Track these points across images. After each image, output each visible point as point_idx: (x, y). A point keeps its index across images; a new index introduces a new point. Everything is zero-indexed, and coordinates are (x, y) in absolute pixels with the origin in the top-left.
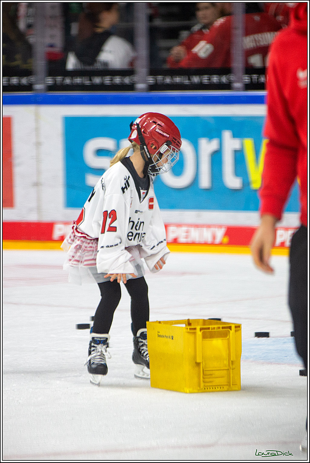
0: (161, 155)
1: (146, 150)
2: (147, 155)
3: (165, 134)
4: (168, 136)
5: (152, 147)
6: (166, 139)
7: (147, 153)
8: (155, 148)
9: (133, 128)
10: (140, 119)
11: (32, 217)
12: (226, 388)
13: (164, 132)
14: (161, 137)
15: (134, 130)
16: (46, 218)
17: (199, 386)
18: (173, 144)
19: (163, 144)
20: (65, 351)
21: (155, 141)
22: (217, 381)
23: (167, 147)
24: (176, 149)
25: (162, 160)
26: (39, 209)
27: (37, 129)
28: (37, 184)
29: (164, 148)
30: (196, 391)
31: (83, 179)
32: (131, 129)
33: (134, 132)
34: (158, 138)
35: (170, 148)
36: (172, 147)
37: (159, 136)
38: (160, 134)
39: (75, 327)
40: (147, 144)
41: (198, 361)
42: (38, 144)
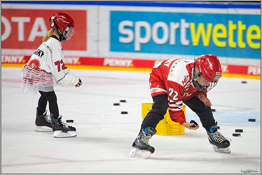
0: (66, 32)
1: (60, 31)
2: (60, 33)
3: (67, 22)
4: (68, 23)
5: (62, 29)
6: (68, 24)
7: (60, 32)
8: (63, 29)
9: (51, 21)
10: (54, 17)
11: (95, 55)
12: (178, 133)
13: (66, 21)
14: (65, 24)
15: (52, 22)
16: (101, 56)
17: (167, 132)
18: (71, 26)
19: (67, 27)
20: (108, 115)
21: (63, 26)
22: (175, 130)
23: (69, 28)
24: (73, 28)
25: (67, 34)
26: (98, 52)
27: (98, 16)
28: (97, 41)
29: (67, 29)
30: (165, 135)
31: (118, 39)
32: (50, 22)
33: (52, 23)
34: (64, 25)
35: (70, 28)
36: (71, 27)
37: (64, 23)
38: (65, 23)
39: (112, 105)
40: (59, 28)
41: (167, 121)
42: (98, 23)
